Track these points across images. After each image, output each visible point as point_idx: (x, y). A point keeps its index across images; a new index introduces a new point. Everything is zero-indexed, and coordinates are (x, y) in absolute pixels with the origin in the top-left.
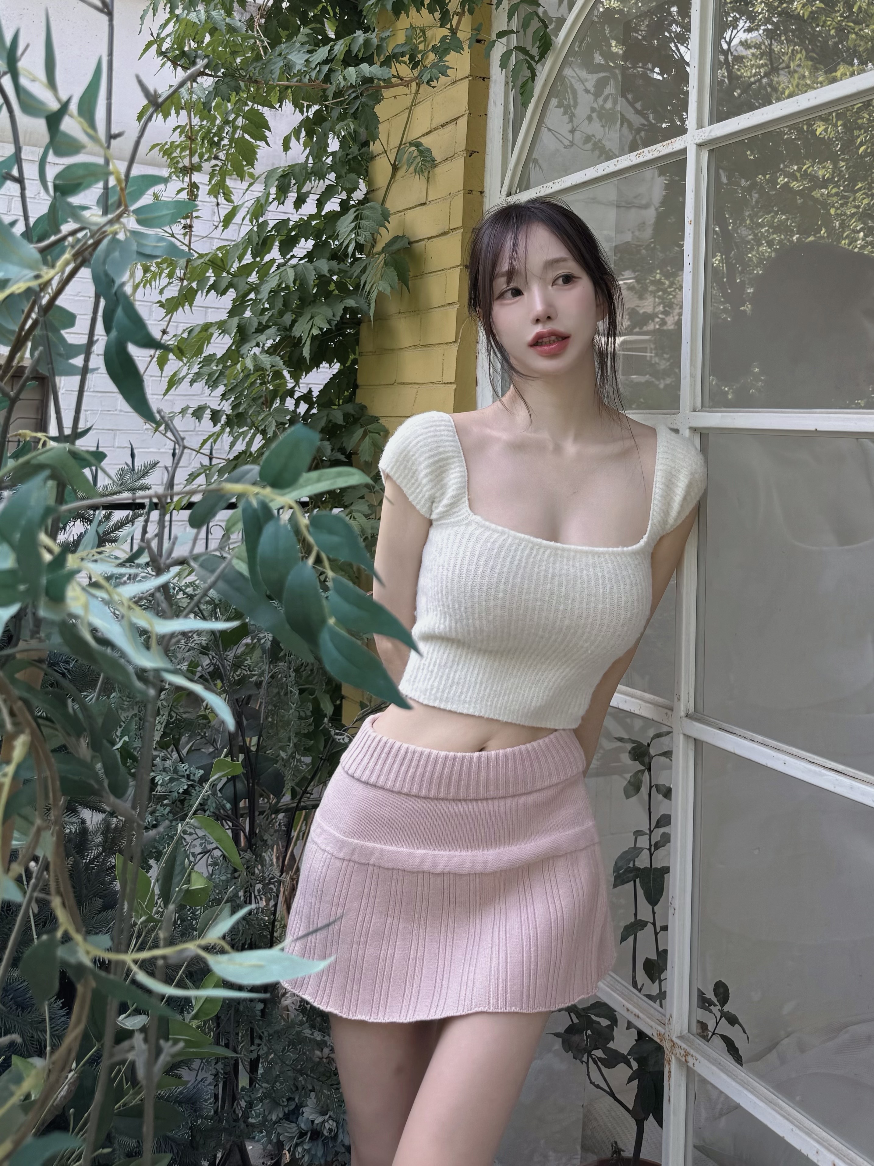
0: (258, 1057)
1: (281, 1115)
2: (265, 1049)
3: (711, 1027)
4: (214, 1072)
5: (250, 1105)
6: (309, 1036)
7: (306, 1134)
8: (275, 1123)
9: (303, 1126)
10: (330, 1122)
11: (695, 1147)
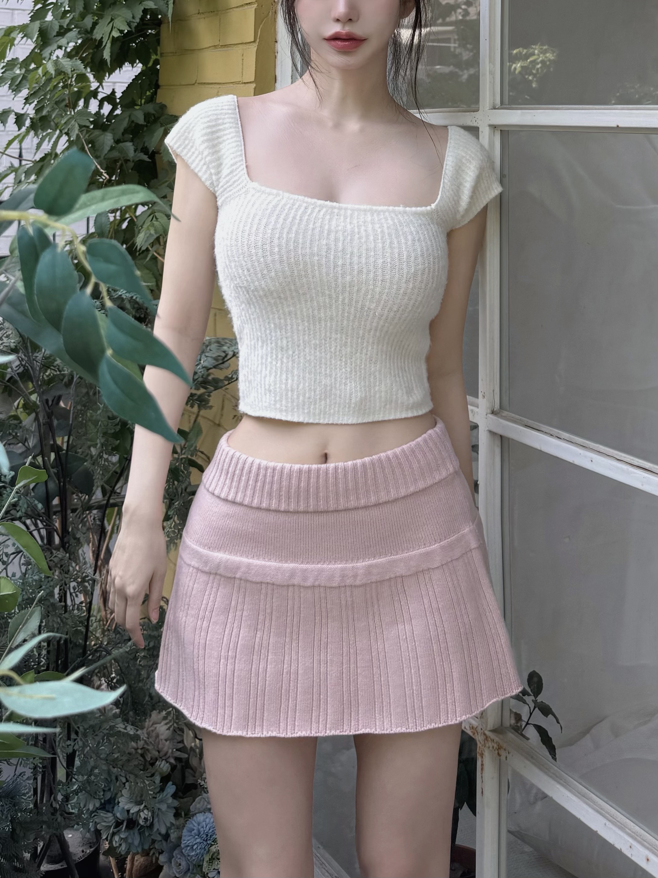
0: (74, 752)
1: (98, 805)
2: (80, 743)
3: (525, 718)
4: (32, 766)
5: (67, 798)
6: (122, 730)
7: (122, 823)
8: (92, 812)
9: (118, 815)
10: (146, 811)
11: (509, 831)
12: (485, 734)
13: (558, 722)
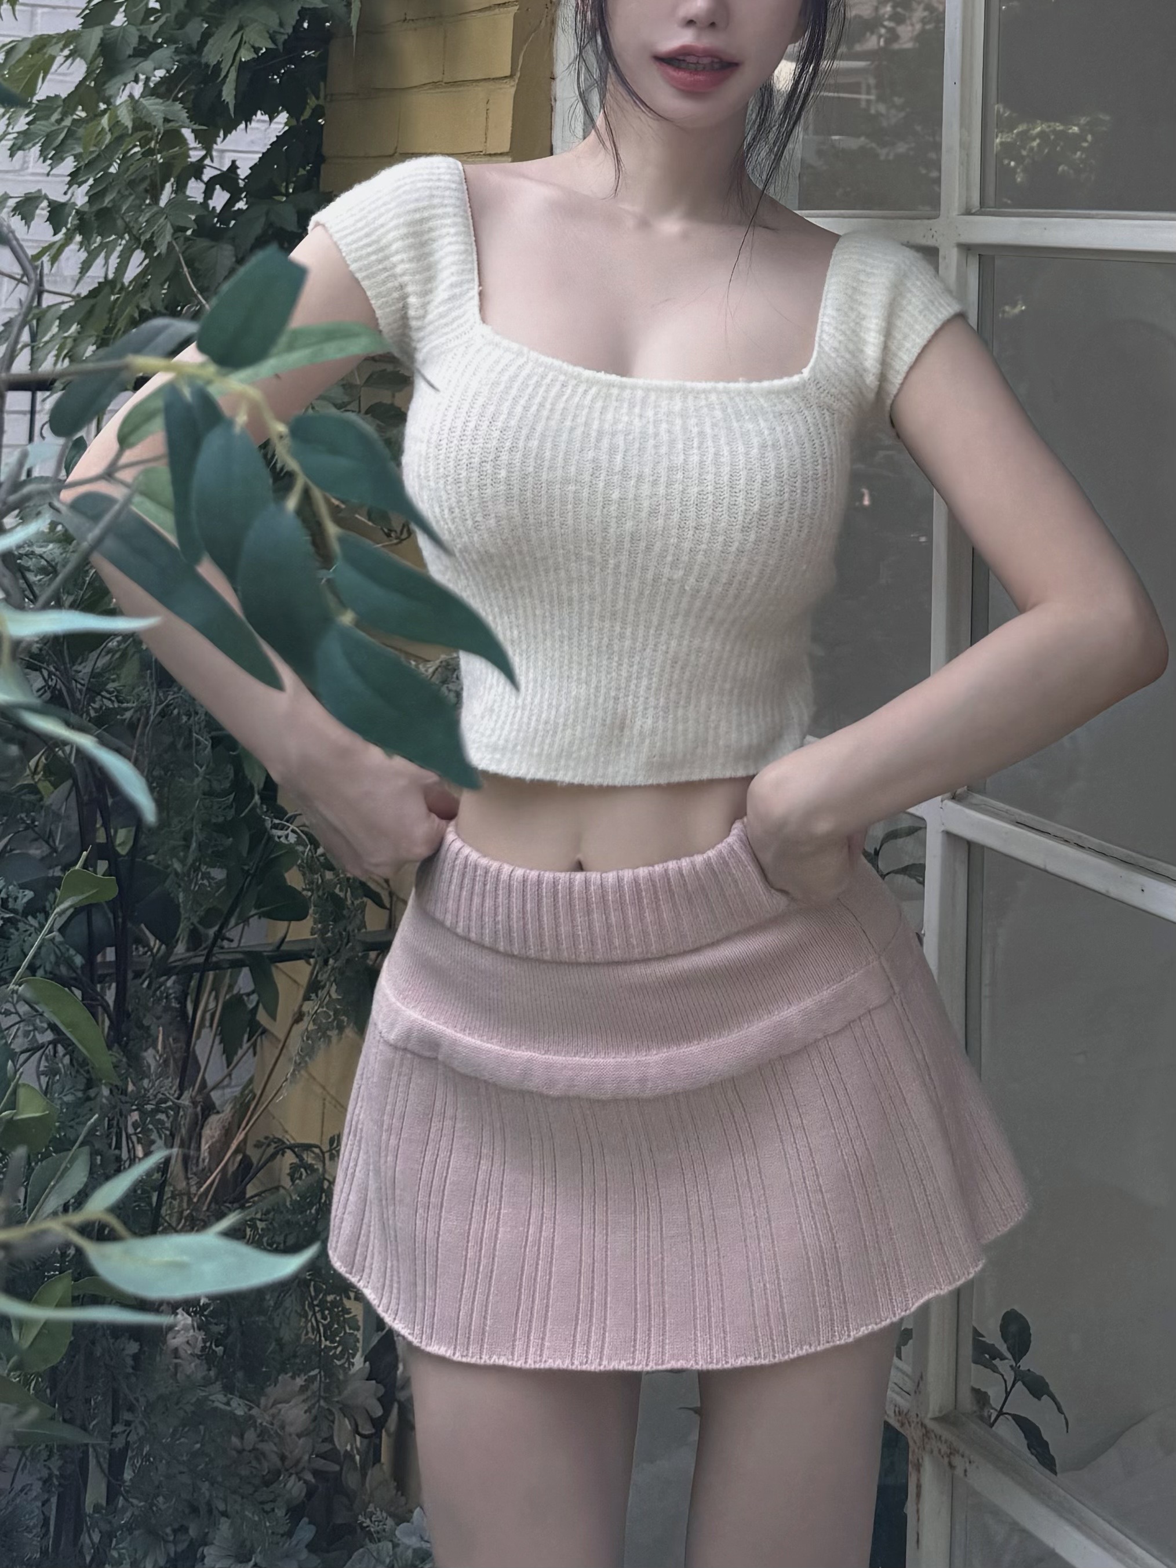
3: (996, 1400)
6: (222, 1407)
12: (923, 1425)
13: (1060, 1410)
